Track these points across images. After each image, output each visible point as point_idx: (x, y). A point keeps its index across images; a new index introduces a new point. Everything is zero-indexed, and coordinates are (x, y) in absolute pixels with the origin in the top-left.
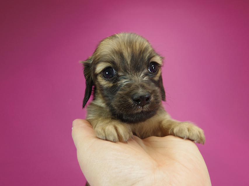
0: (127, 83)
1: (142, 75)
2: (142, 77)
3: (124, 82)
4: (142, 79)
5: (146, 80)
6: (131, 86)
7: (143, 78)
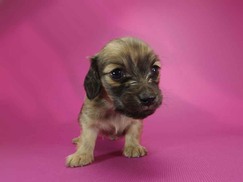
0: (135, 84)
1: (147, 77)
2: (147, 79)
3: (131, 83)
4: (148, 82)
5: (151, 83)
6: (140, 87)
7: (149, 80)
